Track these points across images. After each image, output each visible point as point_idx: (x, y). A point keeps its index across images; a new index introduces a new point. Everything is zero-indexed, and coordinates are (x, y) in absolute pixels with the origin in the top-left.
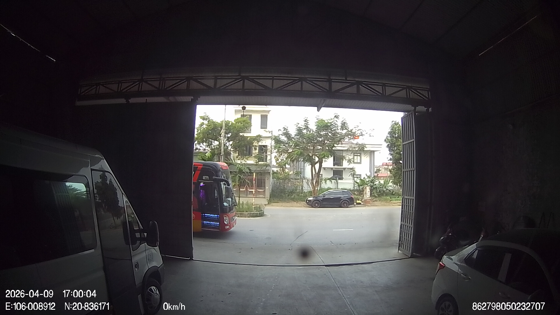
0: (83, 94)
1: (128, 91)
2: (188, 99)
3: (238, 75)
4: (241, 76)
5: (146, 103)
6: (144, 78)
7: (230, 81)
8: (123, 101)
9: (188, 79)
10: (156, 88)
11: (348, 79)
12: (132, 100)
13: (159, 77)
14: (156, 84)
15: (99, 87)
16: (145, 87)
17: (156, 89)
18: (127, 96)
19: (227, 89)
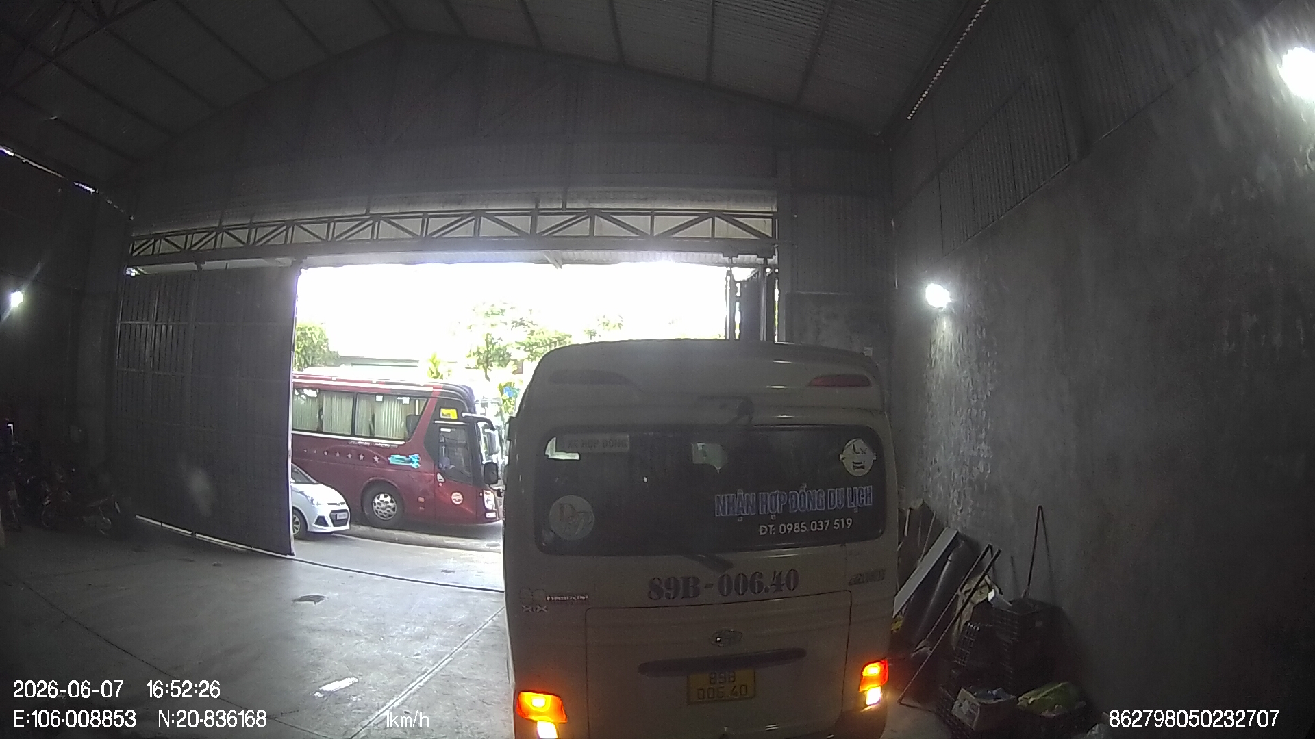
0: (137, 253)
1: (202, 248)
2: (286, 261)
3: (364, 213)
4: (371, 214)
5: (227, 271)
6: (223, 224)
7: (354, 225)
8: (193, 266)
9: (290, 224)
10: (243, 243)
11: (568, 207)
12: (207, 265)
13: (248, 222)
14: (242, 235)
15: (160, 242)
16: (227, 241)
17: (241, 245)
18: (199, 257)
19: (350, 241)
